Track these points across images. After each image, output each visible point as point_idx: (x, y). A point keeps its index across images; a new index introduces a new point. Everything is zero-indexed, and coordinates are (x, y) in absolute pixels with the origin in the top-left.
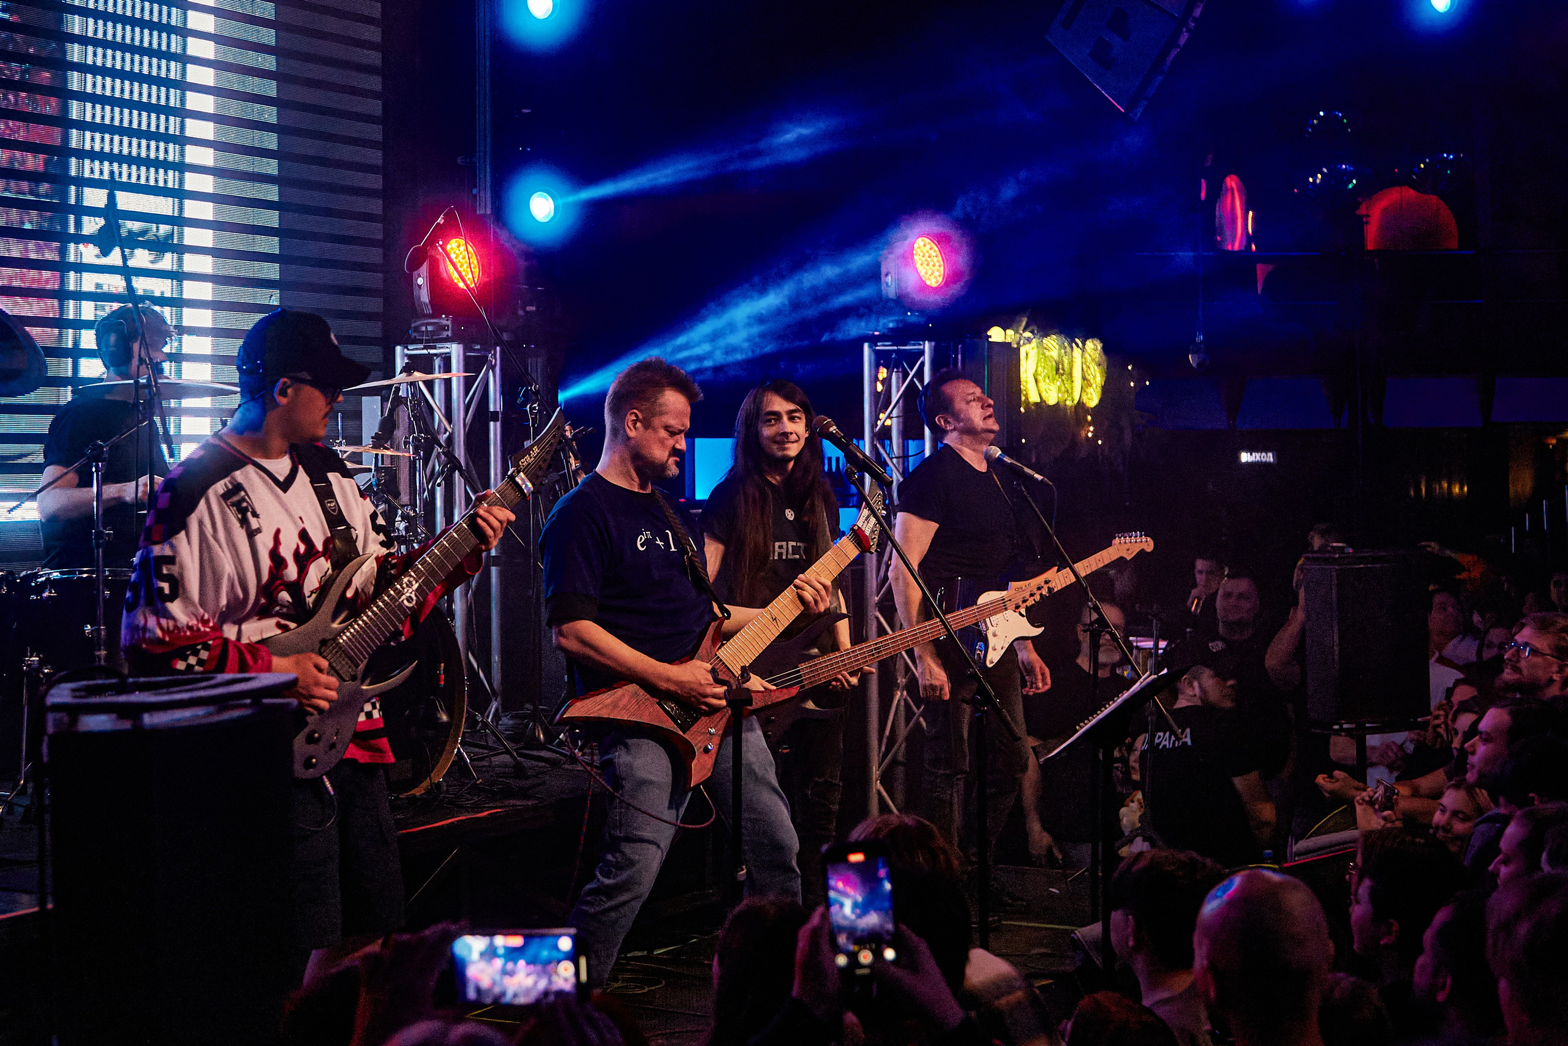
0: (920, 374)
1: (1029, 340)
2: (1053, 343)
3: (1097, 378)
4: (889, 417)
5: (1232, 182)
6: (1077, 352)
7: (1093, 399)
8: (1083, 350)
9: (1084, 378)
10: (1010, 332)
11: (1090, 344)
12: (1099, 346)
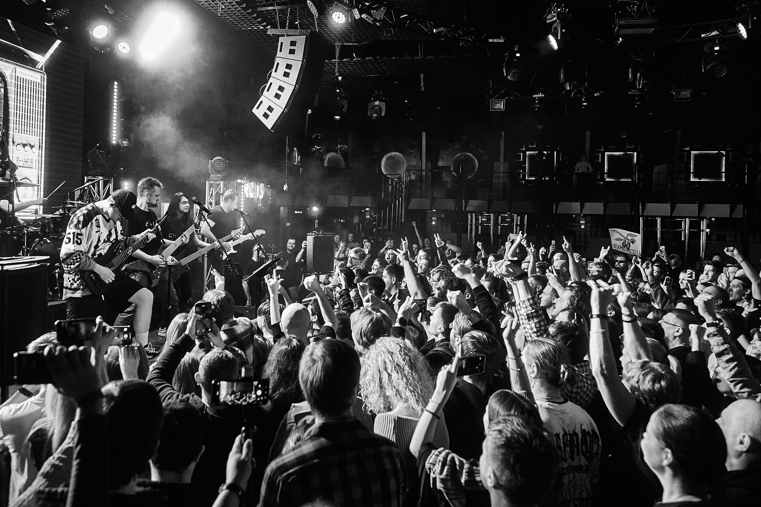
0: (220, 189)
1: (247, 183)
2: (252, 184)
3: (263, 192)
4: (212, 199)
5: (295, 149)
6: (258, 186)
7: (261, 197)
8: (260, 186)
9: (259, 192)
10: (242, 181)
11: (261, 185)
12: (263, 185)
